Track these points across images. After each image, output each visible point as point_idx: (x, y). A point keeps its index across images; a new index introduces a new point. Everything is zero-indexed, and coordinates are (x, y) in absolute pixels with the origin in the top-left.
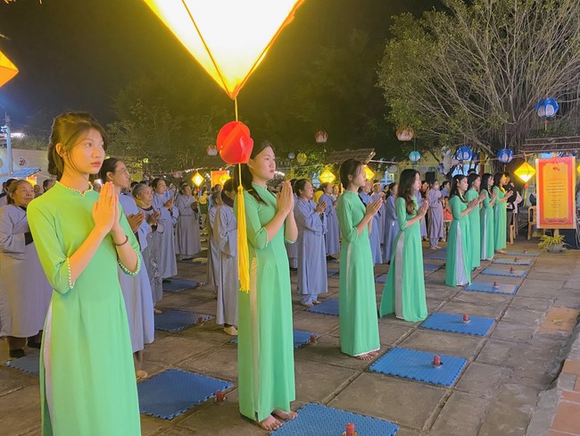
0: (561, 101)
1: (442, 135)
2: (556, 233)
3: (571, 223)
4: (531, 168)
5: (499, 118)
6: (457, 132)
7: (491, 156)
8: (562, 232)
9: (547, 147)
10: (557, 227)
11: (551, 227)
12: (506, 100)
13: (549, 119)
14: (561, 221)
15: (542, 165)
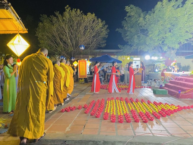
0: (86, 46)
1: (56, 52)
2: (83, 79)
3: (86, 76)
4: (77, 63)
5: (71, 49)
6: (60, 52)
7: (70, 59)
8: (84, 79)
9: (80, 58)
10: (83, 77)
11: (82, 77)
12: (73, 44)
13: (83, 50)
14: (84, 76)
15: (79, 62)
